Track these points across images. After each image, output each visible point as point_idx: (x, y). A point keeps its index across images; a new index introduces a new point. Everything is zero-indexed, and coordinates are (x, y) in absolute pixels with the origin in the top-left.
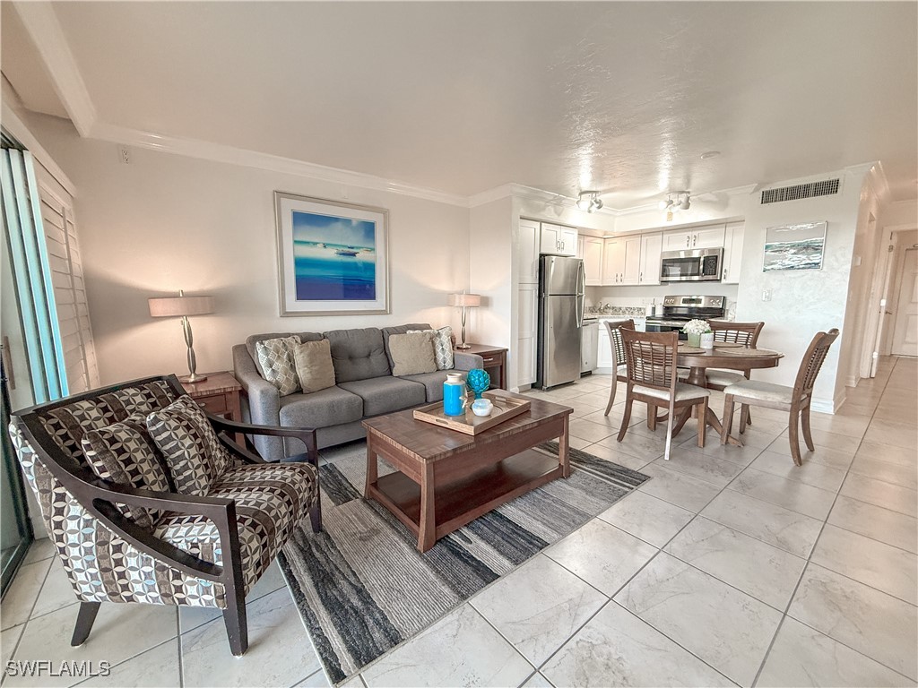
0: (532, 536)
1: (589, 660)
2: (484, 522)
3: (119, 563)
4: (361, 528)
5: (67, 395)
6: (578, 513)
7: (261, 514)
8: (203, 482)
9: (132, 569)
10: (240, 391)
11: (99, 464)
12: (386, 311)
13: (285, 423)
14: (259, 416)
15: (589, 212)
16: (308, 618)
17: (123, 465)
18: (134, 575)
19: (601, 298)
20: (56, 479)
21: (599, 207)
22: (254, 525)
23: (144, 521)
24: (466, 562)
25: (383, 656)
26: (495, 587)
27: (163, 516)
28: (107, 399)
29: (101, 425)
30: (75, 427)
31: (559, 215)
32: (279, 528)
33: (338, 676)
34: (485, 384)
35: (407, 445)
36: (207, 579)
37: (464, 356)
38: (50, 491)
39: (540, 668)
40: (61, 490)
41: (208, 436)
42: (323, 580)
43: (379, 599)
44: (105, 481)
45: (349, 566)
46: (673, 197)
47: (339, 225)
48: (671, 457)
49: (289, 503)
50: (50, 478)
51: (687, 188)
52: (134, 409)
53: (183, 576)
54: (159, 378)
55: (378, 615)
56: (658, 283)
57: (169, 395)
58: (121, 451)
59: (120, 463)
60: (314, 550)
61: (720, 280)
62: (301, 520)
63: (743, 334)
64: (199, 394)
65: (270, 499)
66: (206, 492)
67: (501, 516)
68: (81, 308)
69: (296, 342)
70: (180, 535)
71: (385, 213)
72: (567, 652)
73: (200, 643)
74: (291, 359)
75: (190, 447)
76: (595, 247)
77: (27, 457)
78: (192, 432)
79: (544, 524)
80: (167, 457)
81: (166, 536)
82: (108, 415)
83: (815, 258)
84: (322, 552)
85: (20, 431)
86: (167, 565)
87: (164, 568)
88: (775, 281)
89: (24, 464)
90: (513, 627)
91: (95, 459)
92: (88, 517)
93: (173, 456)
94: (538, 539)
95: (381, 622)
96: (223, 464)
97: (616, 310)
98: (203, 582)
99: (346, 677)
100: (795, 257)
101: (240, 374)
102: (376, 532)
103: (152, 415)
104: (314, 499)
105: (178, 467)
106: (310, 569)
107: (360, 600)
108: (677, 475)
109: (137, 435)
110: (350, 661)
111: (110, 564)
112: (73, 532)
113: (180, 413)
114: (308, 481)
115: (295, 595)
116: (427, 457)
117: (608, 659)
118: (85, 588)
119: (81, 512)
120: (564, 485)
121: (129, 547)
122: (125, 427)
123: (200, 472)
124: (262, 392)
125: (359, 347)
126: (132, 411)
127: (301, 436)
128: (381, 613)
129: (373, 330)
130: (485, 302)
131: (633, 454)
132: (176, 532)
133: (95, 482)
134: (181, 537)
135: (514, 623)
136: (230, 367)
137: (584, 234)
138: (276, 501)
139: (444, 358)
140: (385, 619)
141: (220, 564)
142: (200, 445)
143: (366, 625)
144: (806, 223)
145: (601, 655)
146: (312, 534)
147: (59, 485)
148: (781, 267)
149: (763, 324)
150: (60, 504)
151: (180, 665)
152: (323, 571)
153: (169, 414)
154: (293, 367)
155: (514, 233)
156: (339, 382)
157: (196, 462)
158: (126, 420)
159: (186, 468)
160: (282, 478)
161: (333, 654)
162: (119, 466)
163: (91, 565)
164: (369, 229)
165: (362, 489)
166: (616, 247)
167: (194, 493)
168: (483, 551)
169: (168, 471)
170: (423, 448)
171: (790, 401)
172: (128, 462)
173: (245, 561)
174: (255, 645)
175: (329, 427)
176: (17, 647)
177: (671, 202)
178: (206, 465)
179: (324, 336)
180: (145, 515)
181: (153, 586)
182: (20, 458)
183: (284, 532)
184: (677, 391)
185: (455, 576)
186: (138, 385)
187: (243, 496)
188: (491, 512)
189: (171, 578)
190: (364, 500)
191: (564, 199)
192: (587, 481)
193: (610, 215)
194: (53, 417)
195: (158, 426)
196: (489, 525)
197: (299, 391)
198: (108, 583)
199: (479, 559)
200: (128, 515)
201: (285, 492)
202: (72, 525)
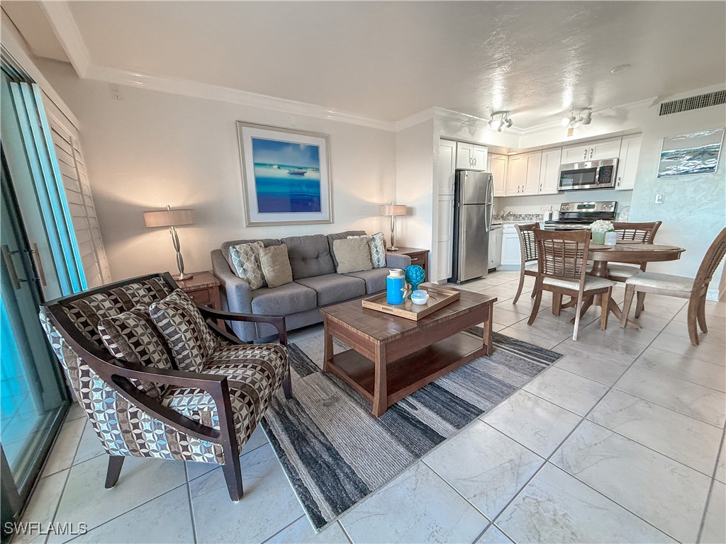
0: (468, 404)
1: (537, 515)
2: (425, 392)
3: (136, 426)
4: (324, 396)
5: (86, 289)
6: (505, 385)
7: (248, 387)
8: (198, 360)
9: (147, 431)
10: (219, 286)
11: (114, 346)
12: (329, 221)
13: (256, 311)
14: (235, 306)
15: (500, 130)
16: (289, 471)
17: (133, 347)
18: (149, 436)
19: (503, 207)
20: (81, 359)
21: (509, 126)
22: (242, 396)
23: (154, 392)
24: (414, 425)
25: (356, 505)
26: (443, 447)
27: (168, 388)
28: (116, 292)
29: (113, 314)
30: (92, 315)
31: (473, 135)
32: (262, 397)
33: (320, 522)
34: (422, 278)
35: (362, 329)
36: (207, 441)
37: (395, 256)
38: (76, 368)
39: (494, 521)
40: (85, 367)
41: (199, 322)
42: (298, 439)
43: (346, 455)
44: (120, 360)
45: (317, 428)
46: (576, 114)
47: (290, 149)
48: (578, 338)
49: (268, 377)
50: (76, 358)
51: (590, 104)
52: (139, 301)
53: (188, 438)
54: (157, 275)
55: (347, 469)
56: (556, 192)
57: (166, 289)
58: (130, 335)
59: (131, 345)
60: (288, 414)
61: (614, 187)
62: (277, 391)
63: (641, 233)
64: (188, 289)
65: (253, 374)
66: (201, 368)
67: (439, 387)
68: (92, 221)
69: (261, 246)
70: (183, 404)
71: (327, 138)
72: (516, 507)
73: (204, 489)
74: (257, 260)
75: (186, 331)
76: (501, 162)
77: (56, 340)
78: (187, 319)
79: (477, 394)
80: (168, 340)
81: (172, 404)
82: (119, 305)
83: (710, 163)
84: (294, 415)
85: (48, 319)
86: (174, 429)
87: (172, 432)
88: (668, 186)
89: (55, 346)
90: (464, 483)
91: (110, 342)
92: (108, 389)
93: (173, 339)
94: (474, 407)
95: (350, 475)
96: (213, 345)
97: (516, 217)
98: (205, 443)
99: (326, 523)
100: (690, 163)
101: (218, 273)
102: (336, 399)
103: (154, 305)
104: (286, 373)
105: (177, 348)
106: (286, 429)
107: (331, 456)
108: (586, 353)
109: (143, 322)
110: (328, 508)
111: (130, 427)
112: (97, 401)
113: (176, 304)
114: (282, 359)
115: (277, 451)
116: (381, 339)
117: (554, 515)
118: (112, 445)
119: (103, 386)
120: (489, 361)
121: (143, 414)
122: (133, 315)
123: (195, 352)
124: (237, 287)
125: (309, 249)
126: (137, 302)
127: (274, 322)
128: (350, 468)
129: (321, 236)
130: (409, 212)
131: (544, 335)
132: (180, 401)
133: (112, 361)
134: (185, 406)
135: (465, 480)
136: (209, 268)
137: (493, 152)
138: (258, 376)
139: (379, 258)
140: (353, 473)
141: (218, 428)
142: (193, 329)
143: (338, 478)
144: (703, 130)
145: (547, 511)
146: (284, 400)
147: (83, 363)
148: (676, 172)
149: (660, 223)
150: (86, 379)
151: (190, 506)
152: (297, 431)
153: (167, 304)
154: (259, 267)
155: (434, 151)
156: (296, 278)
157: (192, 343)
158: (133, 309)
159: (184, 348)
160: (261, 357)
161: (314, 503)
162: (130, 348)
163: (114, 427)
164: (314, 152)
165: (321, 364)
166: (519, 162)
167: (192, 369)
168: (428, 417)
169: (169, 351)
170: (376, 332)
171: (691, 290)
172: (137, 344)
173: (238, 426)
174: (249, 492)
175: (291, 314)
176: (64, 487)
177: (574, 118)
178: (199, 346)
179: (282, 242)
180: (154, 388)
181: (165, 445)
182: (51, 341)
183: (266, 401)
184: (586, 282)
185: (408, 438)
186: (141, 280)
187: (231, 371)
188: (430, 384)
189: (179, 440)
190: (323, 373)
191: (478, 120)
192: (508, 358)
193: (516, 134)
194: (74, 308)
195: (160, 314)
196: (430, 394)
197: (265, 286)
198: (129, 442)
199: (425, 423)
200: (140, 388)
201: (264, 367)
202: (97, 396)
